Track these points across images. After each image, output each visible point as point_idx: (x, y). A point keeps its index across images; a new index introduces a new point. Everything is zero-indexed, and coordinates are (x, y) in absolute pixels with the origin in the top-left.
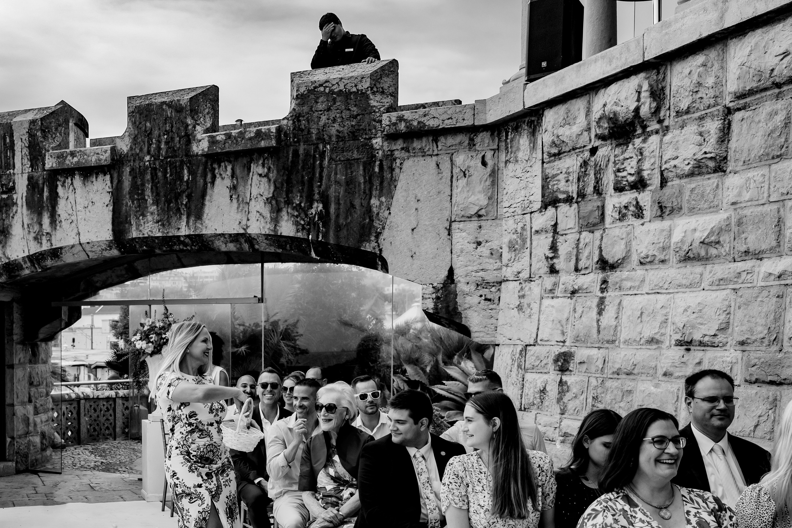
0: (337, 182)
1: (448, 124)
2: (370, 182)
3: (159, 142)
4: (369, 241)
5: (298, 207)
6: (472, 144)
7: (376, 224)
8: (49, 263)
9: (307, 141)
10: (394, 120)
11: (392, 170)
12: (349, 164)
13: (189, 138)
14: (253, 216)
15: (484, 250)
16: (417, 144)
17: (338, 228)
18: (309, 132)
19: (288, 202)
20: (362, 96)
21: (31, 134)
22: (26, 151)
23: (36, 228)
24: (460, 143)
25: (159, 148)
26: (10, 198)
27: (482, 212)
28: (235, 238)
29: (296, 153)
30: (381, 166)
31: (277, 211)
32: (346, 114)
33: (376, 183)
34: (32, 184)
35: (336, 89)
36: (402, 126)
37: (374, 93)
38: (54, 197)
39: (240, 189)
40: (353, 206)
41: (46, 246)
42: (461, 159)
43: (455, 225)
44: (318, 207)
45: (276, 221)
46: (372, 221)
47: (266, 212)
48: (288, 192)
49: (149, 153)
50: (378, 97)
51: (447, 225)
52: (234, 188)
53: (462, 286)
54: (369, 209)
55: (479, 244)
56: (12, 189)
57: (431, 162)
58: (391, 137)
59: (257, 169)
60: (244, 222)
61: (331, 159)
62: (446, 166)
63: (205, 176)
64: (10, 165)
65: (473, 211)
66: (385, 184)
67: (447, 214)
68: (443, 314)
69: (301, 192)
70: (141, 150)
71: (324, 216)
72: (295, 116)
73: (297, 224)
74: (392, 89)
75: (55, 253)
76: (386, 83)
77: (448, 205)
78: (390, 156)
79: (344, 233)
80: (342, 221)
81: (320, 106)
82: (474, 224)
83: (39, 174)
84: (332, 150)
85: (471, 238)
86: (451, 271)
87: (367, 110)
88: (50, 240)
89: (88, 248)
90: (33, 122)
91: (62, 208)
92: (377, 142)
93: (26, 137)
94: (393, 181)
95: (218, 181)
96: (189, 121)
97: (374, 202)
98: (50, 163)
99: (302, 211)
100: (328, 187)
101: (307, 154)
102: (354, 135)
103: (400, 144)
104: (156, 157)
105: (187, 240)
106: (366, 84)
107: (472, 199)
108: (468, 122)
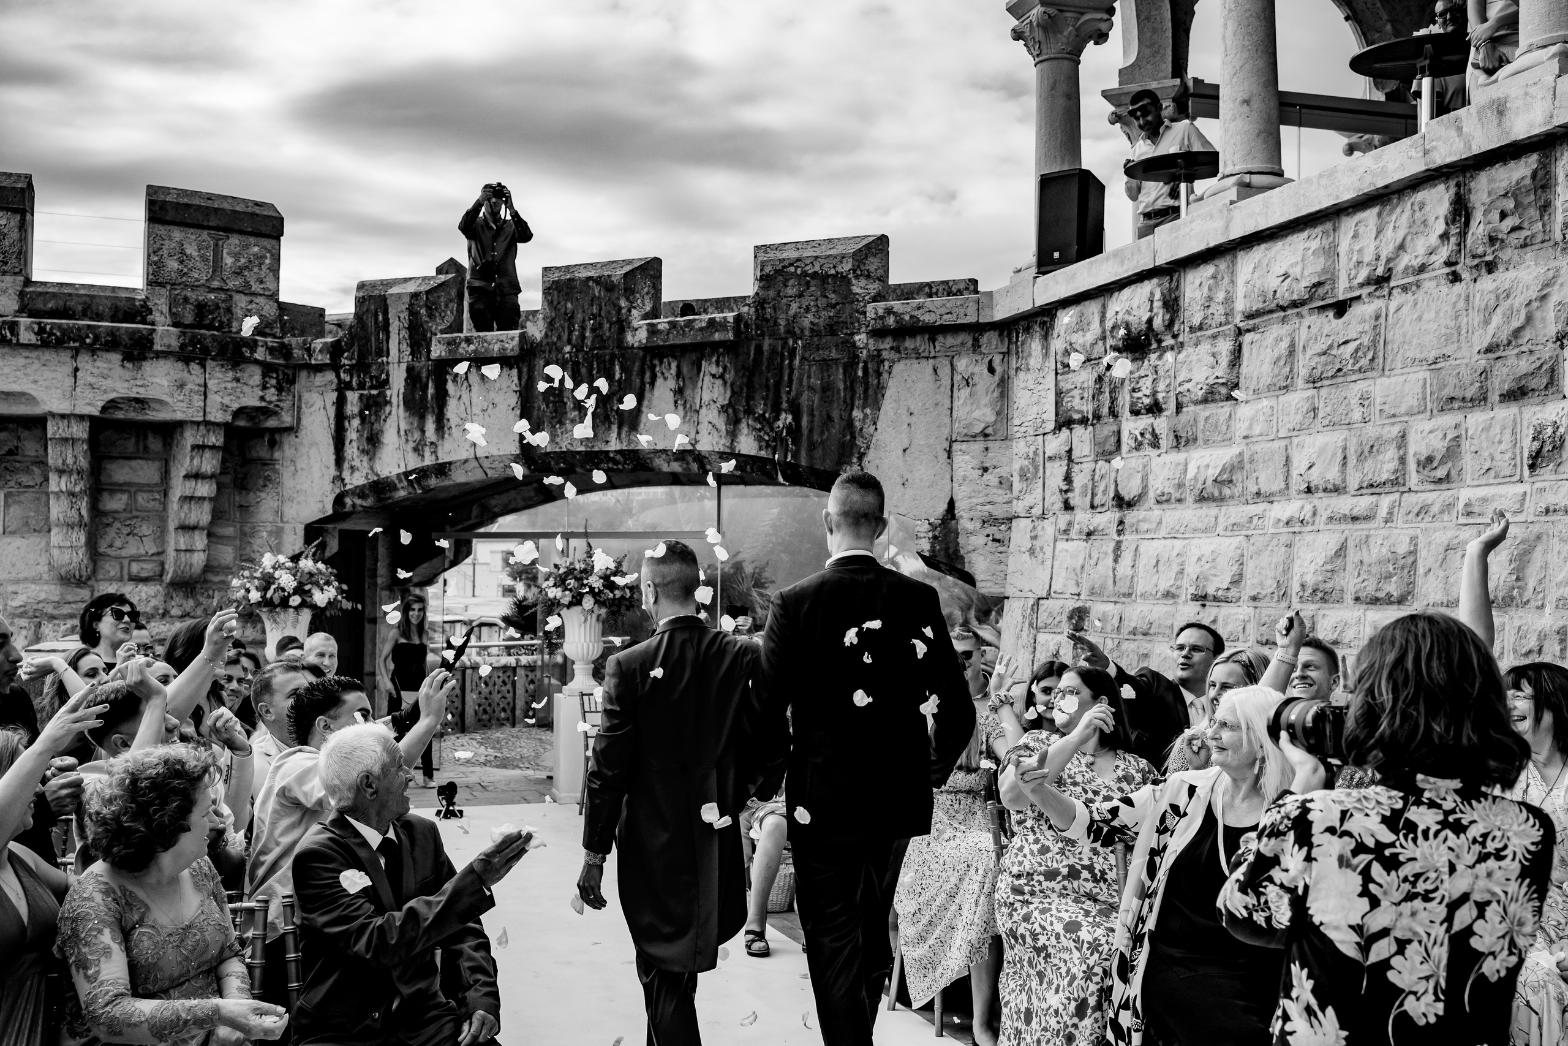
0: (811, 388)
1: (947, 320)
2: (851, 388)
3: (583, 328)
4: (850, 464)
5: (761, 419)
6: (976, 346)
7: (859, 442)
8: (433, 482)
9: (773, 335)
10: (881, 312)
11: (879, 374)
12: (826, 365)
13: (622, 325)
14: (704, 428)
15: (991, 478)
16: (909, 343)
17: (812, 446)
18: (776, 324)
19: (749, 412)
20: (843, 280)
21: (412, 312)
22: (405, 333)
23: (417, 435)
24: (963, 344)
25: (583, 337)
26: (382, 394)
27: (989, 431)
28: (681, 455)
29: (759, 349)
30: (865, 369)
31: (734, 423)
32: (822, 302)
33: (860, 390)
34: (412, 377)
35: (810, 270)
36: (891, 321)
37: (857, 277)
38: (442, 396)
39: (688, 392)
40: (830, 418)
41: (429, 460)
42: (963, 364)
43: (956, 446)
44: (786, 419)
45: (733, 435)
46: (853, 438)
47: (721, 423)
48: (749, 398)
49: (569, 342)
50: (863, 282)
51: (946, 445)
52: (679, 392)
53: (965, 523)
54: (850, 423)
55: (985, 470)
56: (385, 383)
57: (927, 366)
58: (878, 333)
59: (709, 367)
60: (693, 435)
61: (803, 358)
62: (945, 371)
63: (642, 374)
64: (383, 351)
65: (978, 429)
66: (871, 392)
67: (946, 432)
68: (941, 558)
69: (765, 398)
70: (559, 338)
71: (794, 430)
72: (760, 302)
73: (759, 439)
74: (880, 272)
75: (442, 469)
76: (873, 264)
77: (947, 420)
78: (877, 357)
79: (819, 453)
80: (816, 437)
81: (791, 291)
82: (978, 446)
83: (421, 364)
84: (804, 347)
85: (976, 463)
86: (951, 504)
87: (849, 298)
88: (435, 452)
89: (486, 464)
90: (415, 296)
91: (452, 410)
92: (861, 339)
93: (405, 315)
94: (880, 389)
95: (659, 381)
96: (623, 303)
97: (857, 414)
98: (437, 351)
99: (765, 423)
100: (799, 394)
101: (773, 351)
102: (832, 328)
103: (888, 343)
104: (578, 348)
105: (618, 457)
106: (846, 266)
107: (977, 414)
108: (971, 319)
